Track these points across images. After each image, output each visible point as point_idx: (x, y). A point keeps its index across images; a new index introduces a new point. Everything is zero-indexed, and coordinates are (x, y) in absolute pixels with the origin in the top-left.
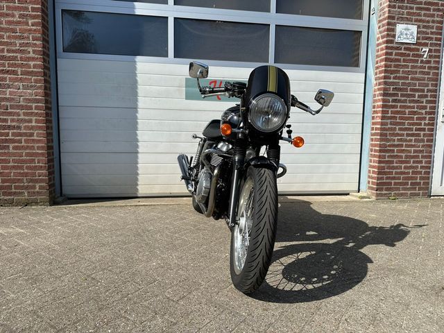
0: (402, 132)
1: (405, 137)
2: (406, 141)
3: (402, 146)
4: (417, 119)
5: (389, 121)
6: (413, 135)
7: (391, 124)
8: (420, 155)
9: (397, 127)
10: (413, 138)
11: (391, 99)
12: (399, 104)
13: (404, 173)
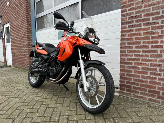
0: (138, 49)
1: (141, 53)
2: (142, 56)
3: (139, 60)
4: (153, 38)
5: (126, 42)
6: (149, 51)
7: (128, 43)
8: (158, 68)
9: (134, 46)
10: (149, 54)
11: (127, 26)
12: (134, 29)
13: (142, 81)
